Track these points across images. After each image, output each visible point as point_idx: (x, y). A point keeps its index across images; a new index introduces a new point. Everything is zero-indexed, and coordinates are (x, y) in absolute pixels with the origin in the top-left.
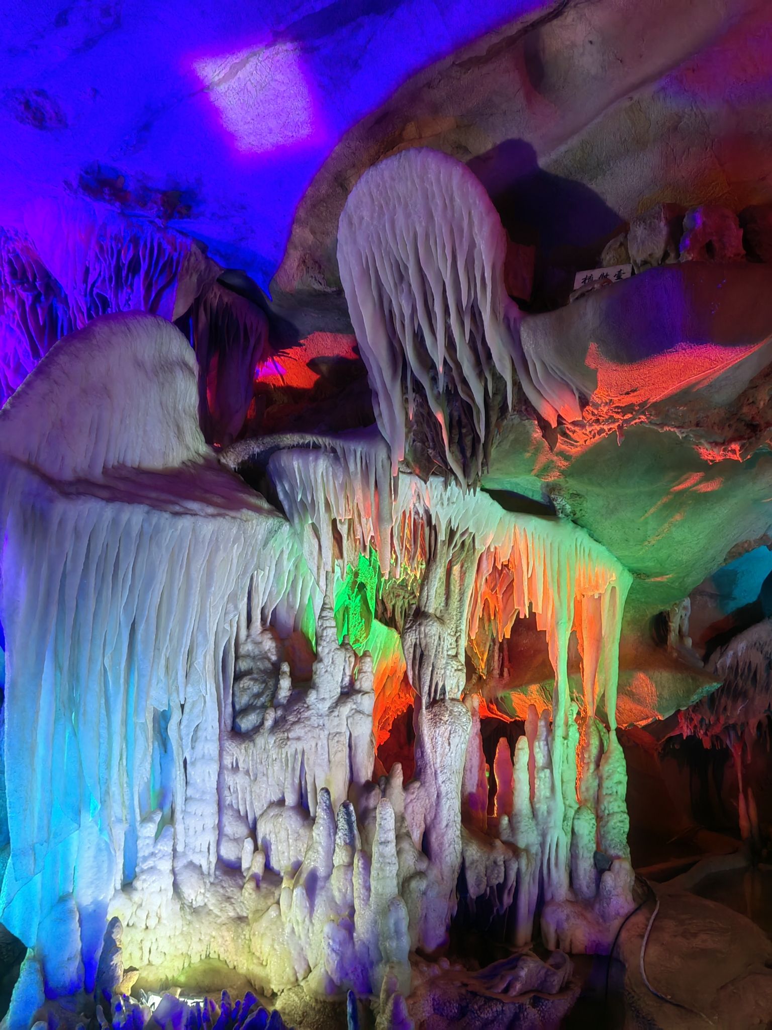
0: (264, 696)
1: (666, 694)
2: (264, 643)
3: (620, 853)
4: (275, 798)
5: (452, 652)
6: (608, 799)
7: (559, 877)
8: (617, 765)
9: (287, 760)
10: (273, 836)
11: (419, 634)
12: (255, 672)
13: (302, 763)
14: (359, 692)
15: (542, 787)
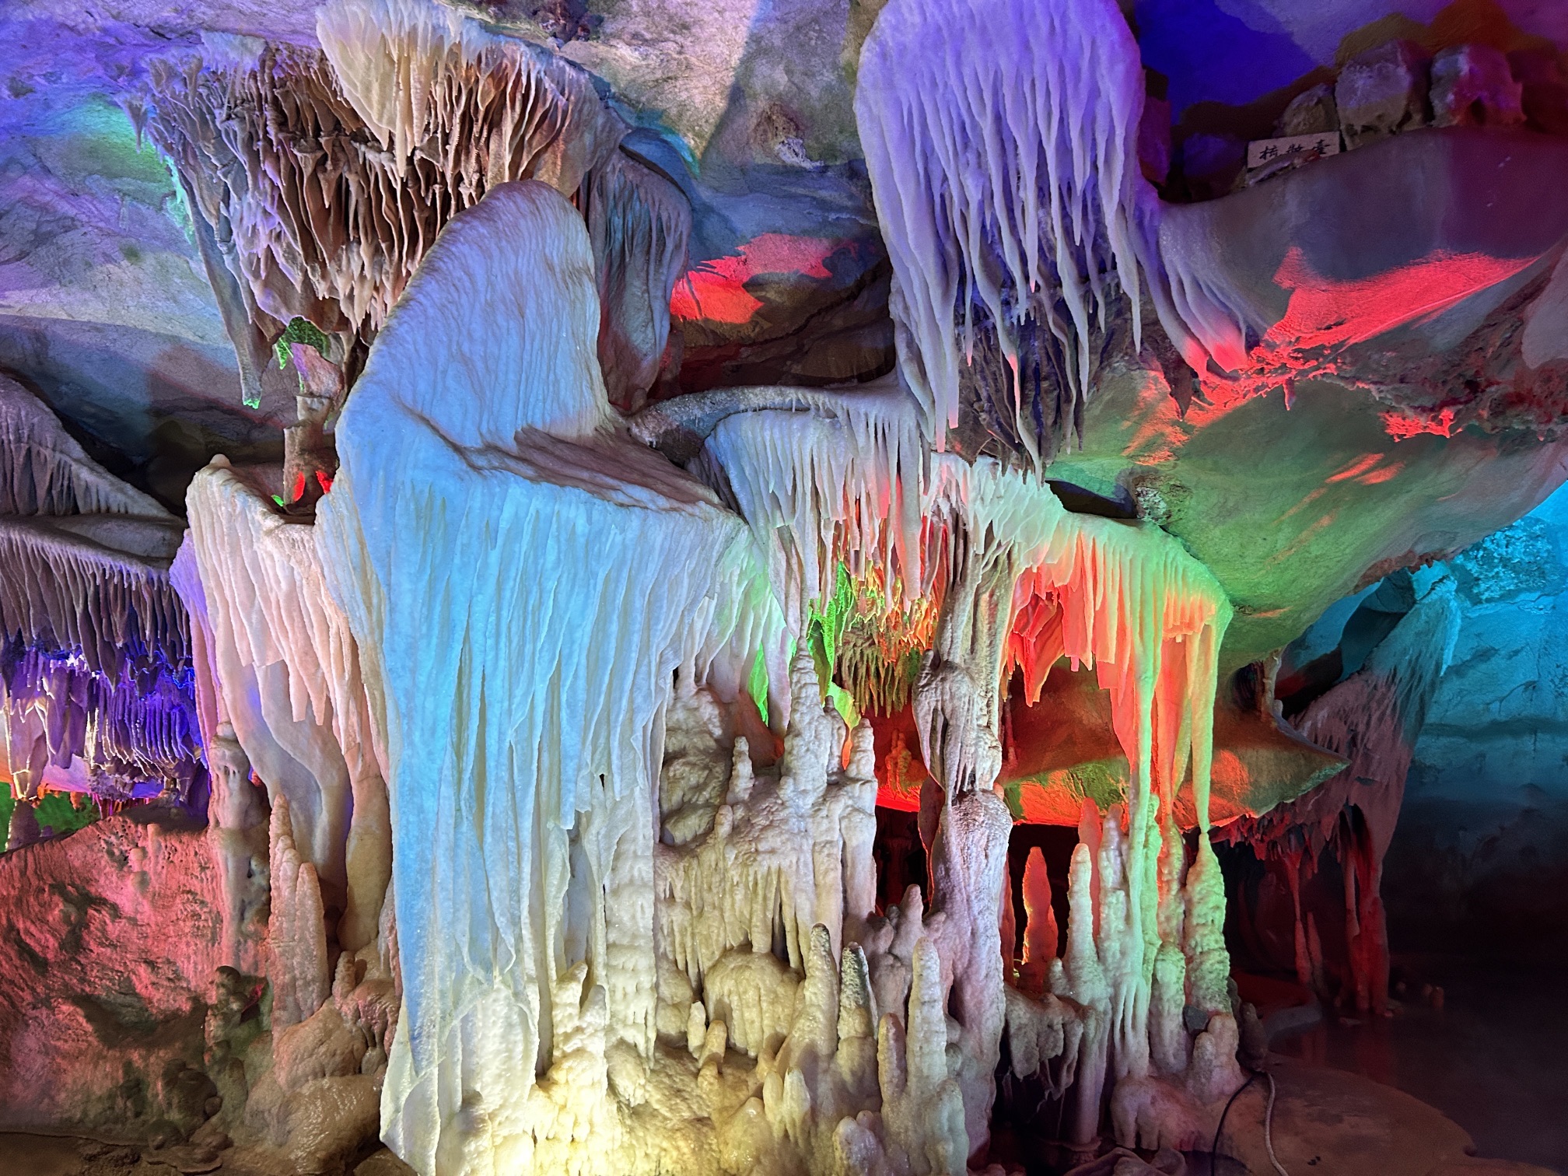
0: (709, 789)
1: (1264, 782)
2: (702, 710)
3: (1221, 1007)
4: (734, 941)
5: (984, 722)
6: (1201, 931)
7: (1138, 1043)
8: (1212, 882)
9: (756, 884)
10: (735, 998)
11: (942, 694)
12: (691, 752)
13: (778, 890)
14: (855, 780)
15: (1113, 917)
